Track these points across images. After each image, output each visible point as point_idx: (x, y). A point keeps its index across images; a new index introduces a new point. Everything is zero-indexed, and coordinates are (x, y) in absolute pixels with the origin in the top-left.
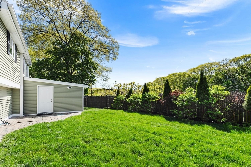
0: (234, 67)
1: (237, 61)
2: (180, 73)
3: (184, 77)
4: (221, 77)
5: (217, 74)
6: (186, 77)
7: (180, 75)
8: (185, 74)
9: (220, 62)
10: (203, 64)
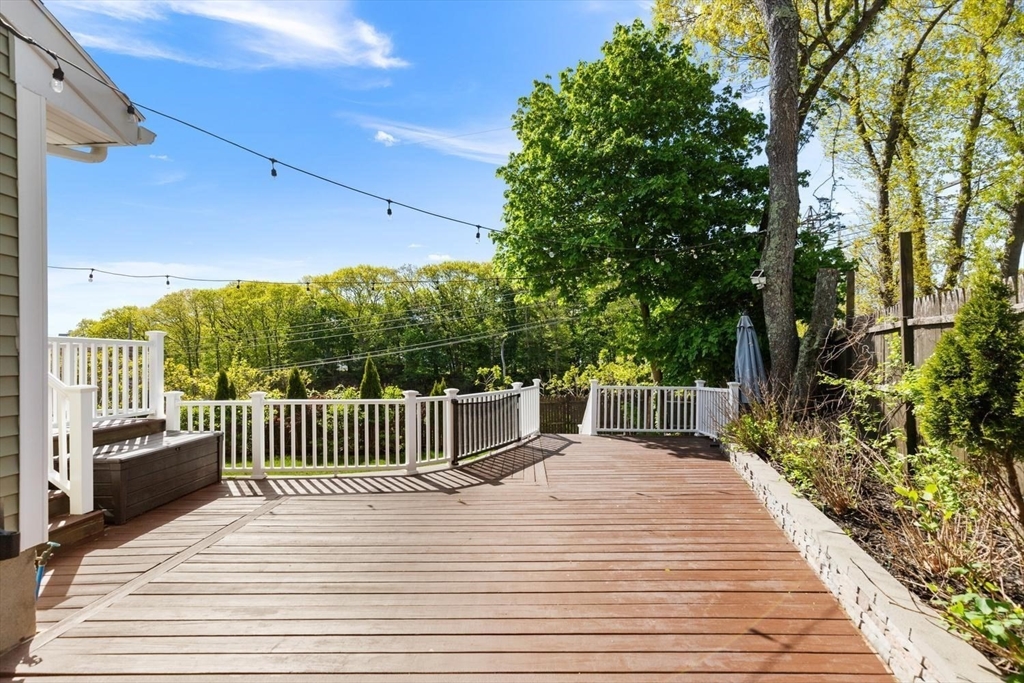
0: (426, 287)
1: (432, 273)
2: (279, 285)
3: (292, 301)
4: (399, 312)
5: (390, 305)
6: (300, 301)
7: (277, 294)
8: (295, 290)
9: (396, 271)
10: (354, 266)
